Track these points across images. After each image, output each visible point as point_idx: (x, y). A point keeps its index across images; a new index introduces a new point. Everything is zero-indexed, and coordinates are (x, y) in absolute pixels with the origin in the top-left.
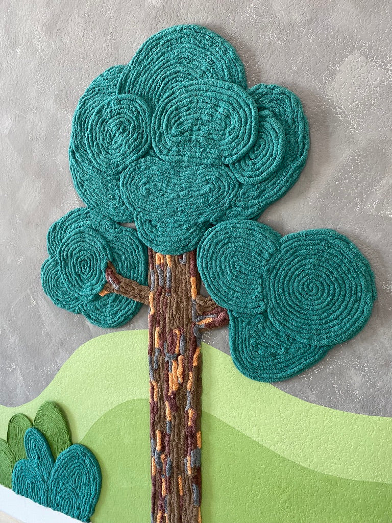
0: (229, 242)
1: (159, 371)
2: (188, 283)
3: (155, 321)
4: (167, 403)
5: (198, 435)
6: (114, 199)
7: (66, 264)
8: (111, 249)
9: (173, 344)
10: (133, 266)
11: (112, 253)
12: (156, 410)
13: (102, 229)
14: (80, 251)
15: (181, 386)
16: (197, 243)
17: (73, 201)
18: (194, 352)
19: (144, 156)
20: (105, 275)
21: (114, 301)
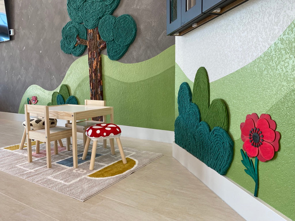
0: (105, 22)
1: (91, 65)
2: (97, 37)
3: (89, 50)
4: (93, 74)
5: (101, 81)
6: (78, 16)
7: (67, 39)
8: (78, 31)
9: (94, 55)
10: (83, 35)
11: (78, 32)
12: (91, 76)
13: (75, 26)
14: (70, 33)
15: (96, 67)
16: (98, 24)
17: (69, 20)
18: (99, 56)
19: (85, 2)
20: (76, 39)
21: (79, 47)
